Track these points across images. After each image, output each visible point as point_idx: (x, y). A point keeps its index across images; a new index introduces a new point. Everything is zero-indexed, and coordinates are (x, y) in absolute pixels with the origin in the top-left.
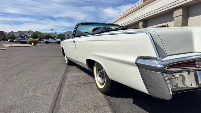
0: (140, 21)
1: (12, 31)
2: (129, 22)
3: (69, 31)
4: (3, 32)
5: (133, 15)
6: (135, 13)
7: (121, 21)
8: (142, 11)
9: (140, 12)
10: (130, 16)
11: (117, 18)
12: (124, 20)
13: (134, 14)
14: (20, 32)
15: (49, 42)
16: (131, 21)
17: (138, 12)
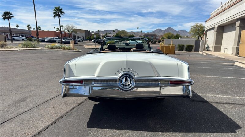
0: (238, 20)
1: (99, 30)
2: (224, 20)
3: (159, 29)
4: (90, 31)
5: (229, 11)
6: (233, 9)
7: (215, 18)
8: (240, 6)
9: (237, 8)
10: (226, 12)
11: (212, 14)
12: (219, 17)
13: (231, 10)
14: (106, 30)
15: (129, 44)
16: (226, 20)
17: (235, 7)
